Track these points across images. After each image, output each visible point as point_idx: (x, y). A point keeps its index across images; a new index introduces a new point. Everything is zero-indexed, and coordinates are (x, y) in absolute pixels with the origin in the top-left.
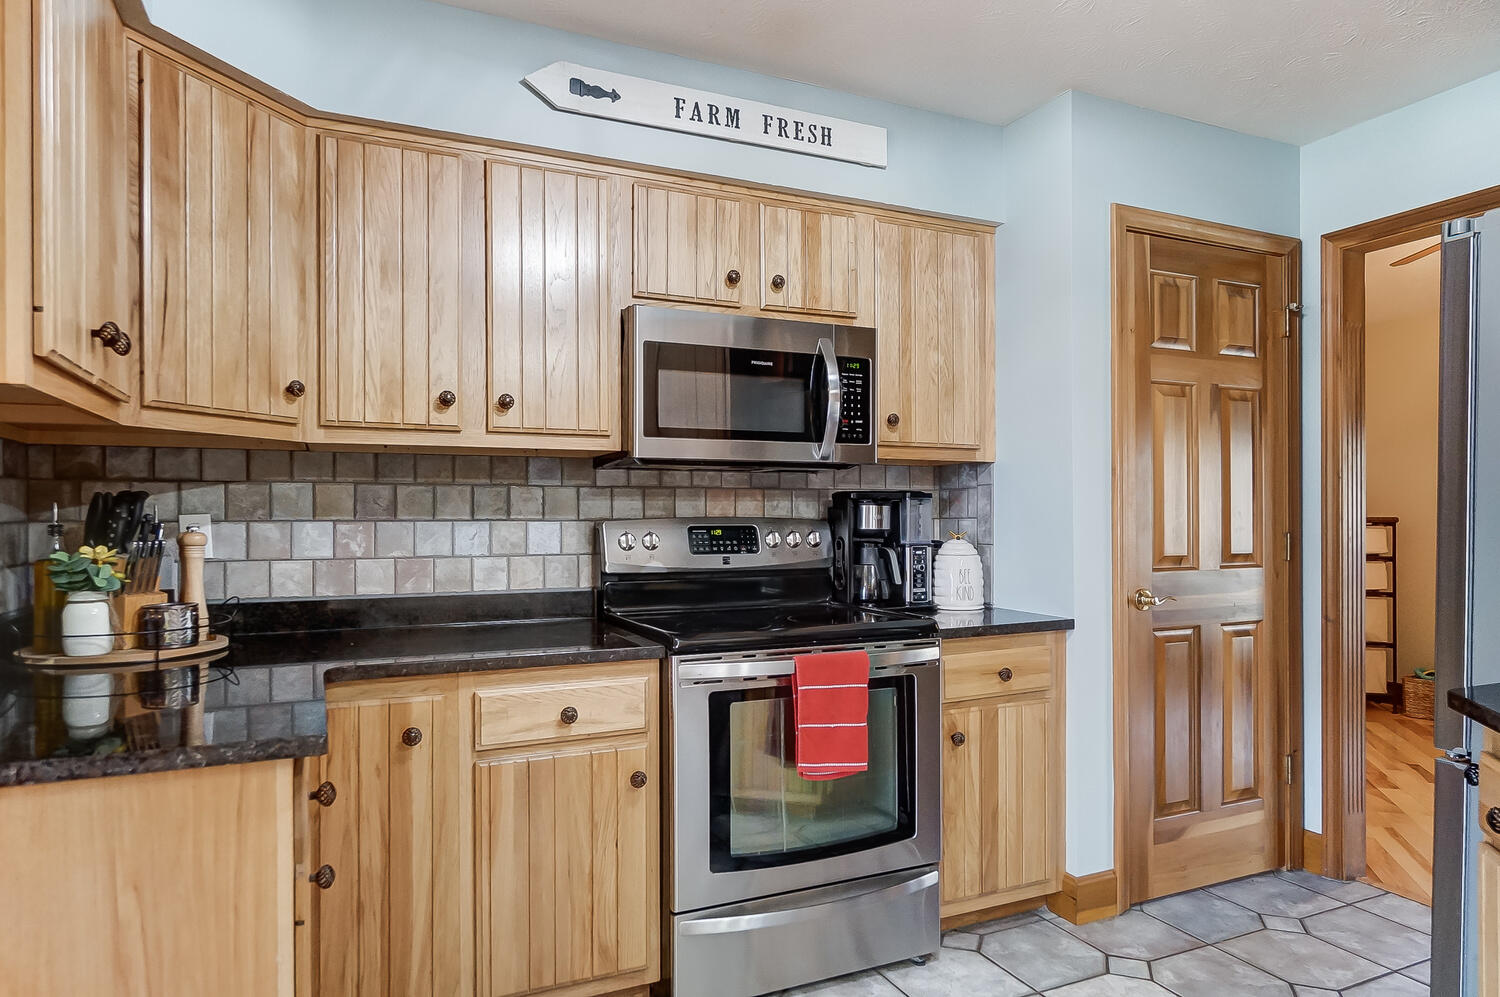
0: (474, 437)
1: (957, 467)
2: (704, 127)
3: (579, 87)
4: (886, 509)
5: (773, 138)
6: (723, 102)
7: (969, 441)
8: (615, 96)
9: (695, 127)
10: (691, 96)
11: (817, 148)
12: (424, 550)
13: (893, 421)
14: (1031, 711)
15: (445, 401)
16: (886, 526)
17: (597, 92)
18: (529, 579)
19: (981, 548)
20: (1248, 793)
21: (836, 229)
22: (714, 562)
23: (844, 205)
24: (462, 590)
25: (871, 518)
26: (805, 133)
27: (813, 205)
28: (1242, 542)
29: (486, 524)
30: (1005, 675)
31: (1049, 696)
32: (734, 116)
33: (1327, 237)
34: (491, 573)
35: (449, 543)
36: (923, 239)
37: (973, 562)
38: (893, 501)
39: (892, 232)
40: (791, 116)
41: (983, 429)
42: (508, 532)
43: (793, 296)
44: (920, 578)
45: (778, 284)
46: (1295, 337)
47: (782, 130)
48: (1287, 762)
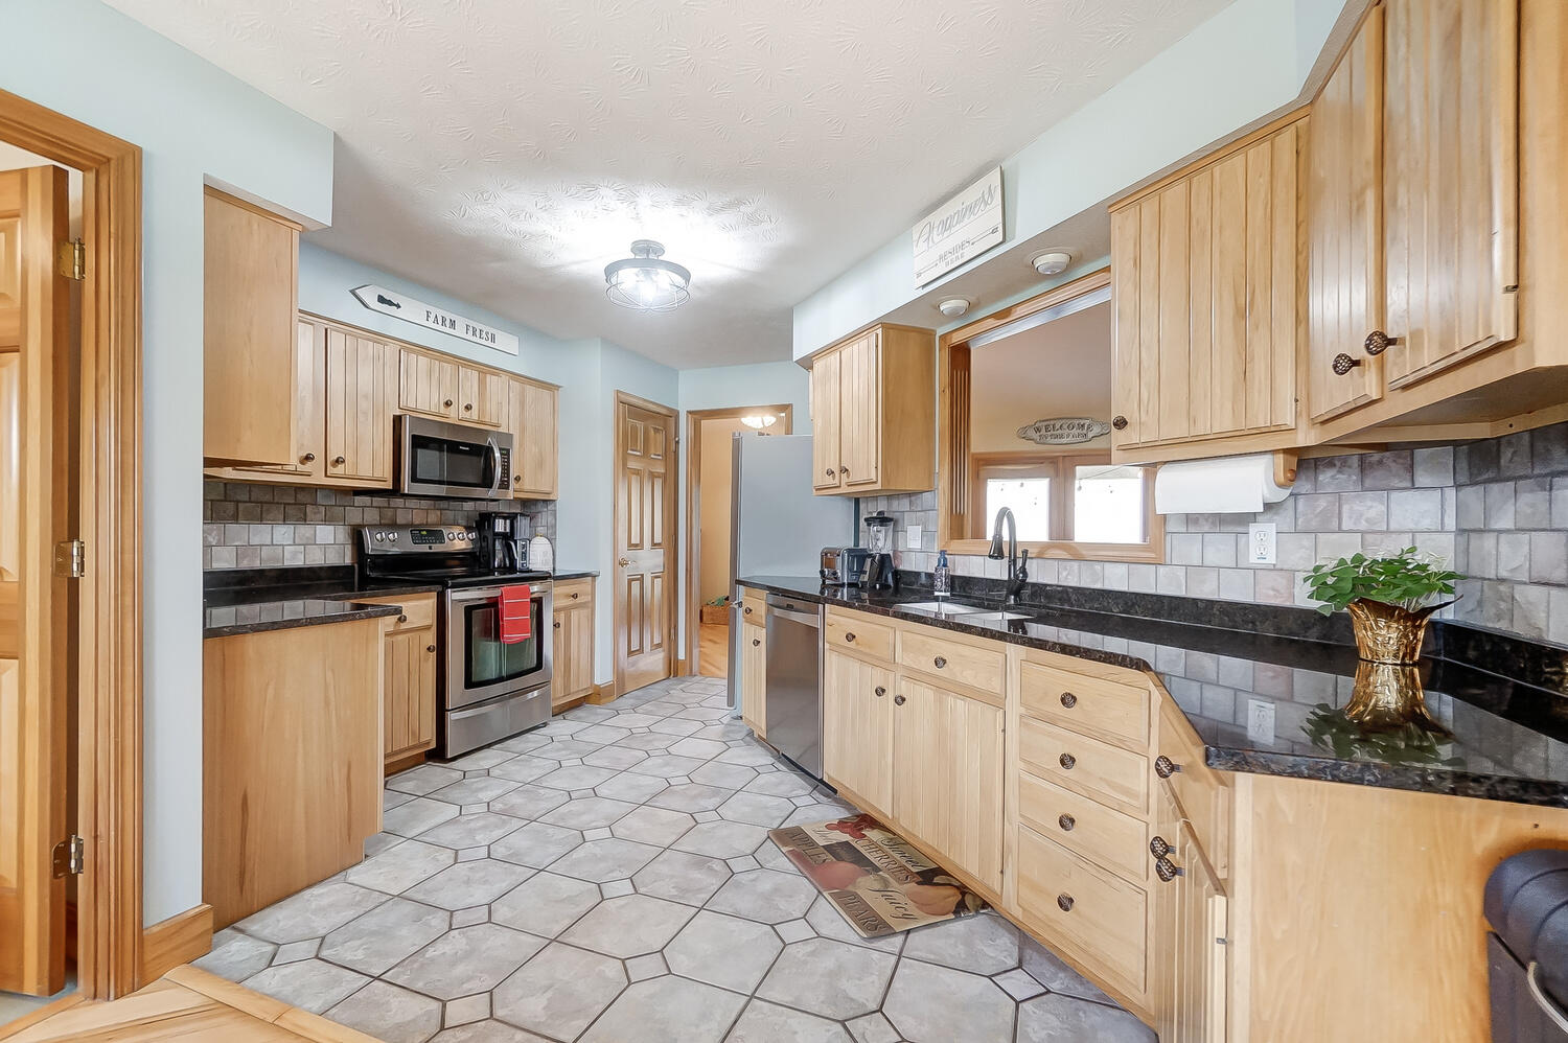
0: (319, 479)
1: (536, 501)
2: (440, 327)
3: (381, 299)
4: (508, 521)
5: (470, 336)
6: (449, 316)
7: (547, 489)
8: (398, 306)
9: (435, 326)
10: (434, 311)
11: (489, 343)
12: (255, 541)
13: (518, 479)
14: (585, 612)
15: (308, 458)
16: (508, 530)
17: (390, 303)
18: (316, 559)
19: (552, 541)
20: (659, 645)
21: (492, 381)
22: (424, 548)
23: (496, 371)
24: (278, 565)
25: (500, 526)
26: (484, 335)
27: (485, 370)
28: (658, 539)
29: (292, 527)
30: (575, 596)
31: (590, 606)
32: (453, 324)
33: (689, 412)
34: (295, 554)
35: (270, 537)
36: (530, 390)
37: (548, 547)
38: (512, 518)
39: (515, 385)
40: (479, 326)
41: (554, 484)
42: (304, 531)
43: (474, 414)
44: (524, 555)
45: (468, 408)
46: (676, 452)
47: (474, 334)
48: (672, 631)
